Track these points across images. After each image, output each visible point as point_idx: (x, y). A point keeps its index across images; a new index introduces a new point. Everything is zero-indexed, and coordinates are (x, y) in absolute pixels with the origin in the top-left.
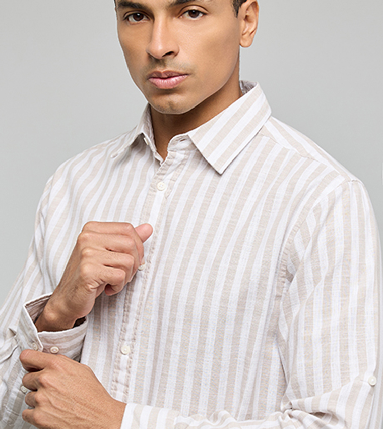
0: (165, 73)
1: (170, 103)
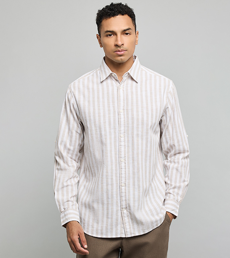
0: (121, 50)
1: (121, 59)
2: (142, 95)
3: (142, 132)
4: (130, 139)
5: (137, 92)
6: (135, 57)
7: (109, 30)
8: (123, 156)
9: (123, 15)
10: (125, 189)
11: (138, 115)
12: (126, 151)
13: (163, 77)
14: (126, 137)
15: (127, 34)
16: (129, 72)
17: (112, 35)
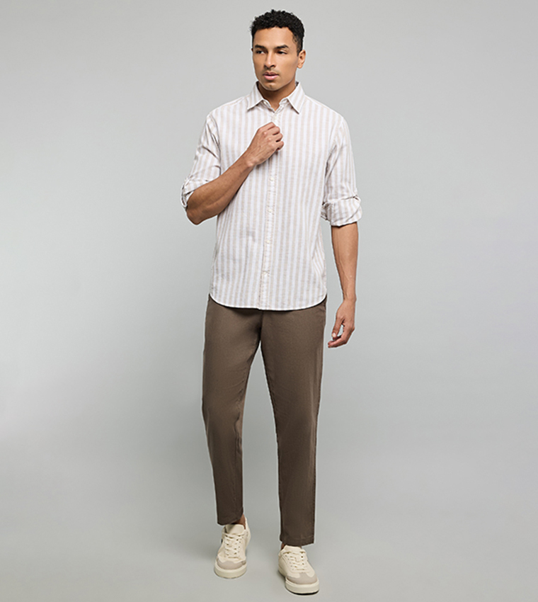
0: (271, 73)
1: (271, 86)
2: (302, 129)
3: (299, 176)
4: (283, 185)
5: (296, 125)
6: (297, 83)
7: (259, 44)
8: (271, 204)
9: (281, 27)
10: (271, 247)
11: (294, 154)
12: (276, 199)
13: (332, 111)
14: (277, 181)
15: (281, 53)
16: (288, 98)
17: (262, 53)
